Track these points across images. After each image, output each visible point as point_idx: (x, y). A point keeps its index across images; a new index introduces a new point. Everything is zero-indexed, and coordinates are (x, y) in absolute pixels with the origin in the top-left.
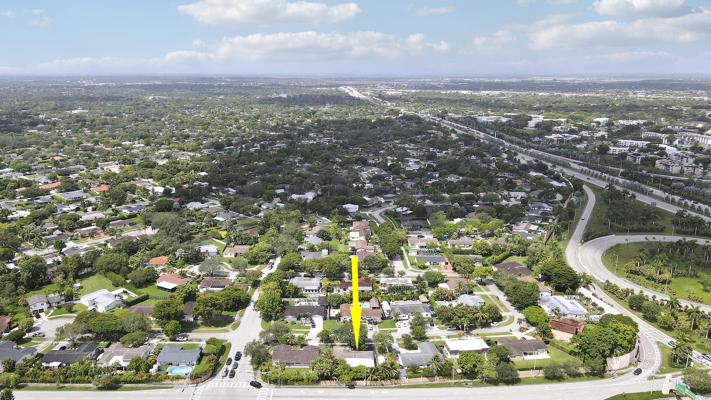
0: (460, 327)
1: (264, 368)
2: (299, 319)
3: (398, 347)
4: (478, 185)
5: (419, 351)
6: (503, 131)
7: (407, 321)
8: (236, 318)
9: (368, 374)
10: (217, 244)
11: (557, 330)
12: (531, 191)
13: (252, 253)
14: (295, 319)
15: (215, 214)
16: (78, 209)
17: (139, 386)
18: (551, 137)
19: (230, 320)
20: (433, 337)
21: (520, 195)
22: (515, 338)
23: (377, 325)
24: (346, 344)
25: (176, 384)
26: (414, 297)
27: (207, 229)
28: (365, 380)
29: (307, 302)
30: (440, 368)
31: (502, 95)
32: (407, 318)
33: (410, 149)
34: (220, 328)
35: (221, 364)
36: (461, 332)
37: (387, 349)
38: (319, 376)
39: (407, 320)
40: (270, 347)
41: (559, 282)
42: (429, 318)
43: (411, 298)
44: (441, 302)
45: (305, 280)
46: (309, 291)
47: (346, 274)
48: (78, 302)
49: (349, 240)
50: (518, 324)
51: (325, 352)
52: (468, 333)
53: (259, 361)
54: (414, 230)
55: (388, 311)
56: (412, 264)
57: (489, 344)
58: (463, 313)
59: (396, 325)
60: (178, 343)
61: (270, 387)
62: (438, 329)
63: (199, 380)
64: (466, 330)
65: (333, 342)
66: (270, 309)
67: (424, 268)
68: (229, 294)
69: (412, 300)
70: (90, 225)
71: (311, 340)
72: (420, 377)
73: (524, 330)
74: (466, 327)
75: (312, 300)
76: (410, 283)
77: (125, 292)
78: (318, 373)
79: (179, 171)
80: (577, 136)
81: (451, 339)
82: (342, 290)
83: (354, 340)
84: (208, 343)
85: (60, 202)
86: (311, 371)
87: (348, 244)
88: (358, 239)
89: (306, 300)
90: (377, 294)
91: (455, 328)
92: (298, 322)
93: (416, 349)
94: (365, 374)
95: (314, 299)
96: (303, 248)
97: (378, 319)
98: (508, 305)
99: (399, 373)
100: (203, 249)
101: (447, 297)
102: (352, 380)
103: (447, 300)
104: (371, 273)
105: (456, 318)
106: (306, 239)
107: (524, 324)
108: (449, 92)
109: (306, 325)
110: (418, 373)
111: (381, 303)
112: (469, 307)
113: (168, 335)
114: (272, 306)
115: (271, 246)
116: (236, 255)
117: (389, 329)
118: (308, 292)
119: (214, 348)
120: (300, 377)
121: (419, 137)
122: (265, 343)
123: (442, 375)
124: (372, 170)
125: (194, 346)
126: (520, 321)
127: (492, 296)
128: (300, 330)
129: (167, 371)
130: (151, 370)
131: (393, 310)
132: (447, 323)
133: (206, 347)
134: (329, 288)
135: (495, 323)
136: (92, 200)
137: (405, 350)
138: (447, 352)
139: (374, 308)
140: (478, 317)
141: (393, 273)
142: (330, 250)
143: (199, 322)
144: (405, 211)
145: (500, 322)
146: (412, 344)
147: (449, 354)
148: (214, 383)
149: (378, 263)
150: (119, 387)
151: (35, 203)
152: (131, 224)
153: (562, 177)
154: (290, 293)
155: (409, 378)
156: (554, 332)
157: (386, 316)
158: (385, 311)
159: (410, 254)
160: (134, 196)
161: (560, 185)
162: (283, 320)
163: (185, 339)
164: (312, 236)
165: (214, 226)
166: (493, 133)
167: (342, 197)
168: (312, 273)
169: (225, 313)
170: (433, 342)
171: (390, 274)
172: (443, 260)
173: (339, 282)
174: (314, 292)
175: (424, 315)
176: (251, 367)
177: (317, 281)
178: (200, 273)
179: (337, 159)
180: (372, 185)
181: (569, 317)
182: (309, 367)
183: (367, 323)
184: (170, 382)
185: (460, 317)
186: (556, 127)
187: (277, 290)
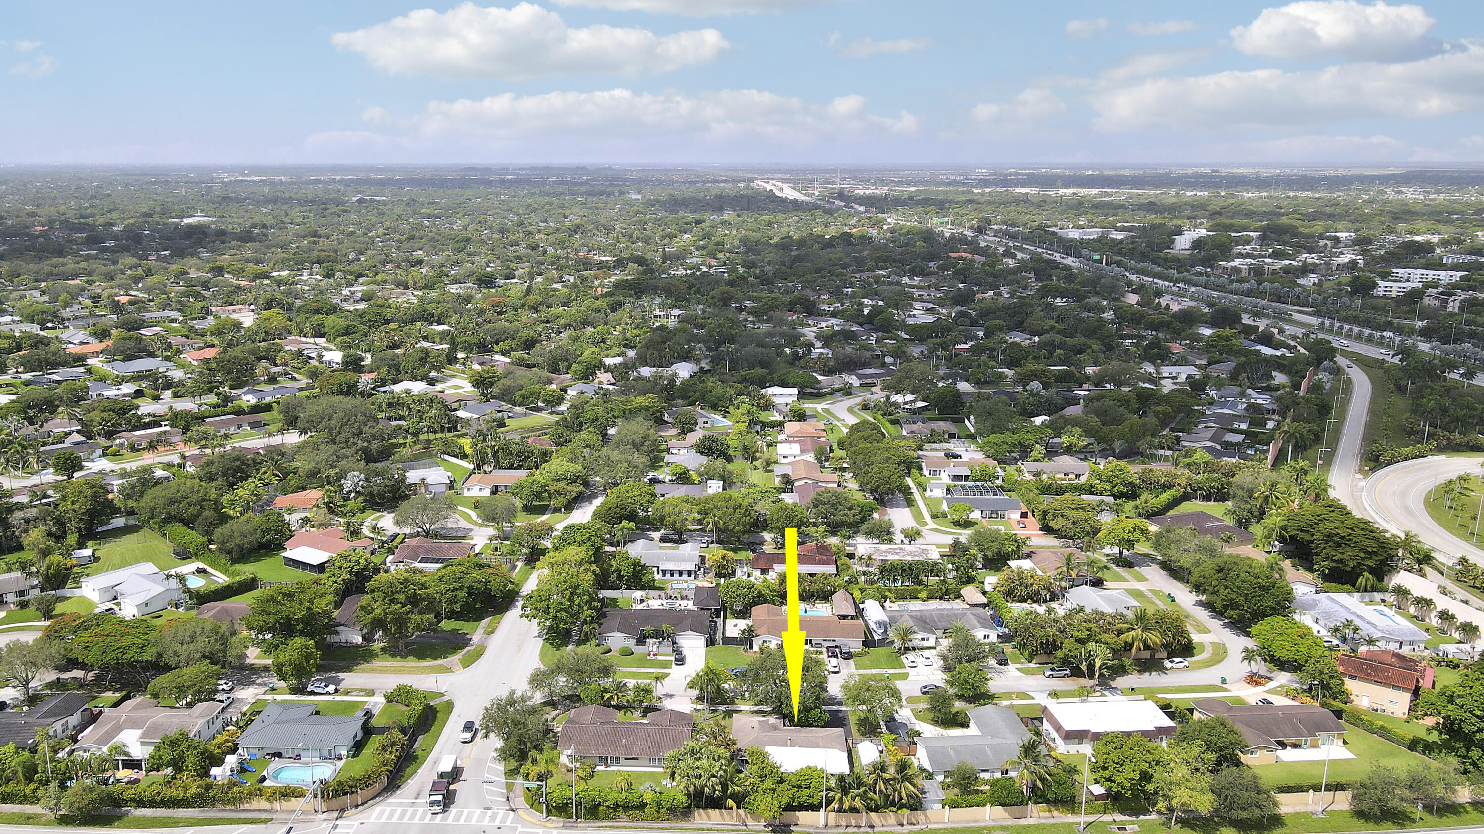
0: (1084, 667)
1: (534, 770)
2: (641, 641)
3: (913, 720)
4: (1081, 352)
5: (973, 730)
6: (1120, 253)
7: (933, 651)
8: (476, 638)
9: (831, 794)
10: (450, 467)
11: (1362, 679)
12: (1209, 364)
13: (532, 484)
14: (631, 643)
15: (456, 405)
16: (139, 393)
17: (176, 815)
18: (1232, 264)
19: (458, 642)
20: (1008, 695)
21: (1184, 372)
22: (1239, 701)
23: (851, 661)
24: (768, 709)
25: (283, 811)
26: (947, 592)
27: (432, 436)
28: (822, 810)
29: (665, 602)
30: (1042, 779)
31: (1106, 194)
32: (932, 642)
33: (913, 287)
34: (429, 663)
35: (417, 757)
36: (1085, 682)
37: (882, 723)
38: (688, 795)
39: (934, 648)
40: (557, 712)
41: (1339, 556)
42: (992, 645)
43: (940, 594)
44: (1019, 604)
45: (661, 548)
46: (672, 575)
47: (767, 536)
48: (77, 592)
49: (776, 462)
50: (1246, 662)
51: (708, 730)
52: (1105, 684)
53: (521, 750)
54: (934, 442)
55: (879, 624)
56: (934, 517)
57: (1171, 715)
58: (1089, 630)
59: (905, 661)
60: (312, 697)
61: (548, 824)
62: (1019, 674)
63: (348, 799)
64: (1101, 675)
65: (732, 703)
66: (564, 614)
67: (967, 524)
68: (458, 575)
69: (941, 599)
70: (157, 424)
71: (671, 696)
72: (985, 805)
73: (1263, 681)
74: (1100, 669)
75: (679, 596)
76: (934, 555)
77: (201, 572)
78: (686, 788)
79: (388, 322)
80: (1294, 263)
81: (1061, 700)
82: (757, 573)
83: (789, 698)
84: (390, 699)
85: (102, 379)
86: (667, 782)
87: (772, 471)
88: (797, 458)
89: (663, 596)
90: (850, 582)
91: (1068, 672)
92: (639, 650)
93: (965, 725)
94: (824, 793)
95: (684, 593)
96: (661, 477)
97: (855, 645)
98: (1203, 615)
99: (923, 792)
100: (413, 476)
101: (1037, 593)
102: (783, 810)
103: (1035, 602)
104: (834, 534)
105: (1068, 644)
106: (668, 458)
107: (1259, 667)
108: (988, 190)
109: (661, 658)
110: (977, 792)
111: (861, 606)
112: (1103, 614)
113: (283, 677)
114: (570, 606)
115: (580, 468)
116: (495, 491)
117: (884, 671)
118: (668, 576)
119: (404, 714)
120: (634, 799)
121: (931, 264)
122: (545, 704)
123: (1047, 802)
124: (829, 323)
125: (354, 705)
126: (1249, 656)
127: (1157, 593)
128: (643, 670)
129: (265, 773)
130: (214, 771)
131: (893, 620)
132: (1044, 658)
133: (384, 711)
134: (724, 567)
135: (1177, 660)
136: (177, 375)
137: (932, 727)
138: (1054, 734)
139: (844, 617)
140: (1130, 640)
141: (889, 533)
142: (728, 482)
143: (377, 646)
144: (911, 402)
145: (1189, 659)
146: (954, 711)
147: (1059, 741)
148: (389, 810)
149: (850, 509)
150: (119, 818)
151: (46, 380)
152: (254, 425)
153: (1278, 336)
154: (620, 578)
155: (951, 807)
156: (1350, 685)
157: (876, 638)
158: (872, 626)
159: (928, 493)
160: (275, 370)
161: (1278, 353)
162: (598, 645)
163: (331, 688)
164: (685, 451)
165: (449, 430)
166: (1098, 257)
167: (759, 371)
168: (680, 533)
169: (446, 625)
170: (1012, 706)
171: (884, 533)
172: (1016, 507)
173: (751, 555)
174: (685, 576)
175: (979, 634)
176: (501, 767)
177: (691, 550)
178: (397, 530)
179: (748, 303)
180: (830, 352)
181: (1382, 644)
182: (661, 770)
183: (825, 655)
184: (265, 805)
185: (1080, 641)
186: (1240, 247)
187: (586, 566)
